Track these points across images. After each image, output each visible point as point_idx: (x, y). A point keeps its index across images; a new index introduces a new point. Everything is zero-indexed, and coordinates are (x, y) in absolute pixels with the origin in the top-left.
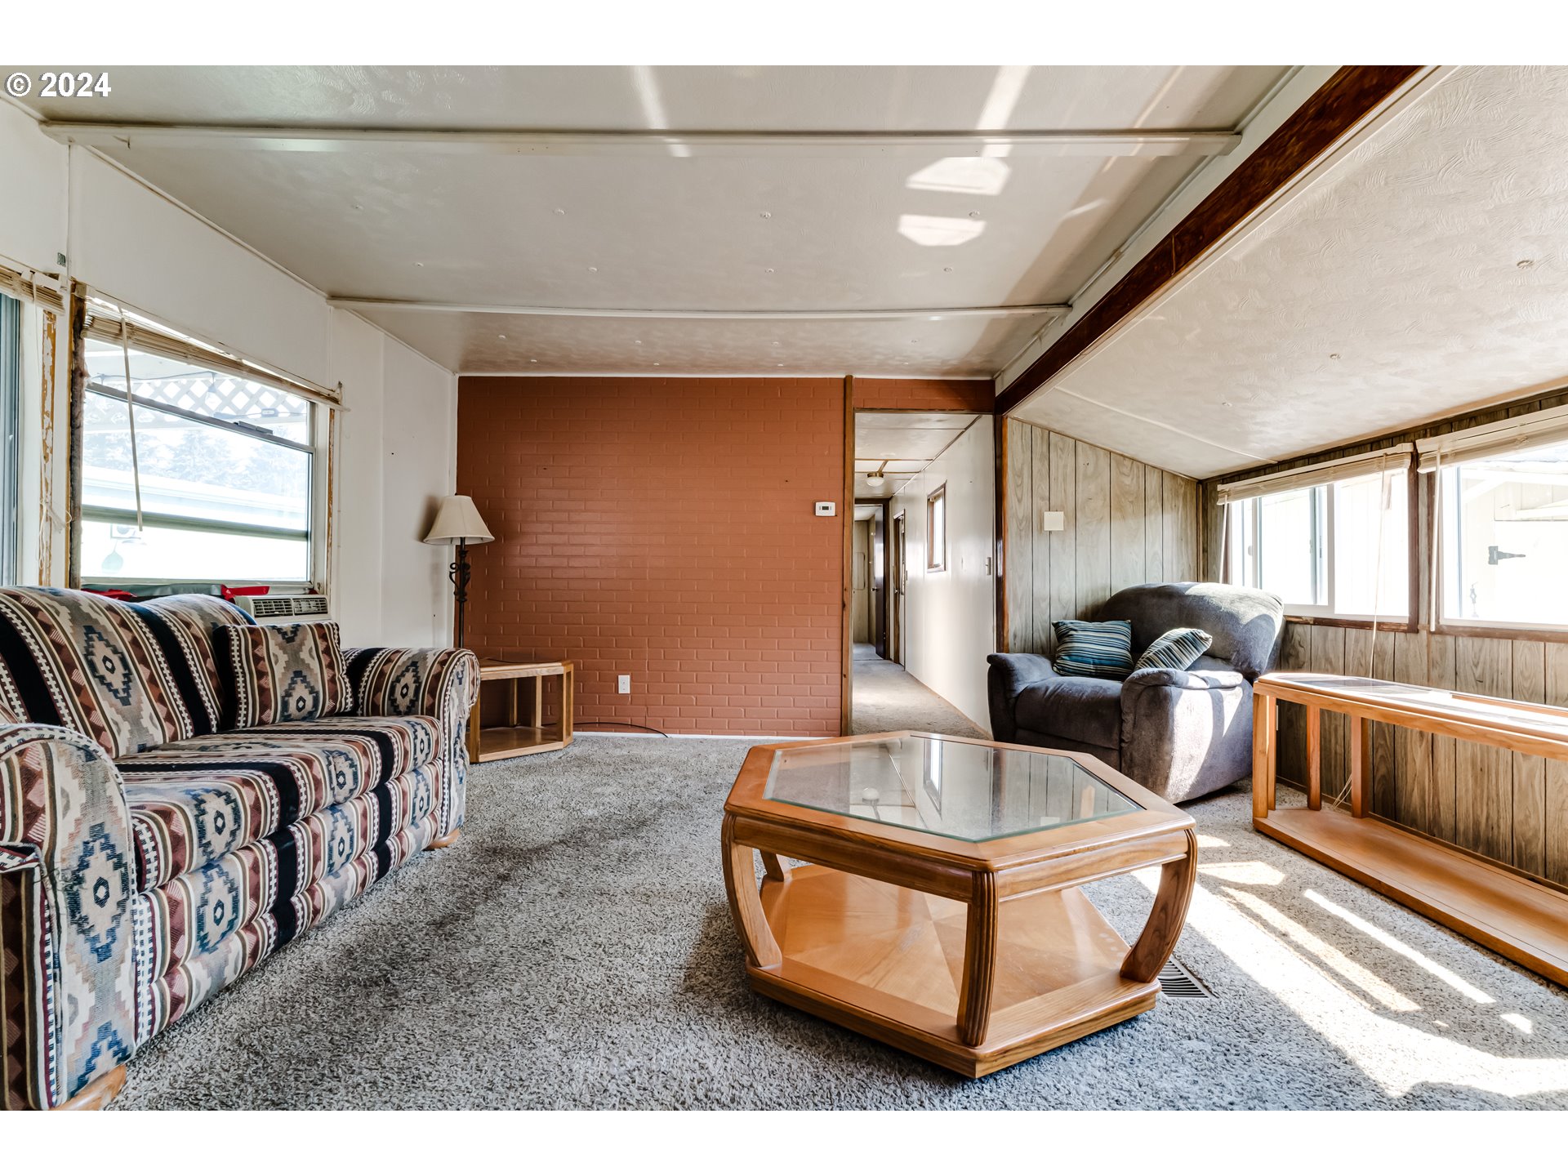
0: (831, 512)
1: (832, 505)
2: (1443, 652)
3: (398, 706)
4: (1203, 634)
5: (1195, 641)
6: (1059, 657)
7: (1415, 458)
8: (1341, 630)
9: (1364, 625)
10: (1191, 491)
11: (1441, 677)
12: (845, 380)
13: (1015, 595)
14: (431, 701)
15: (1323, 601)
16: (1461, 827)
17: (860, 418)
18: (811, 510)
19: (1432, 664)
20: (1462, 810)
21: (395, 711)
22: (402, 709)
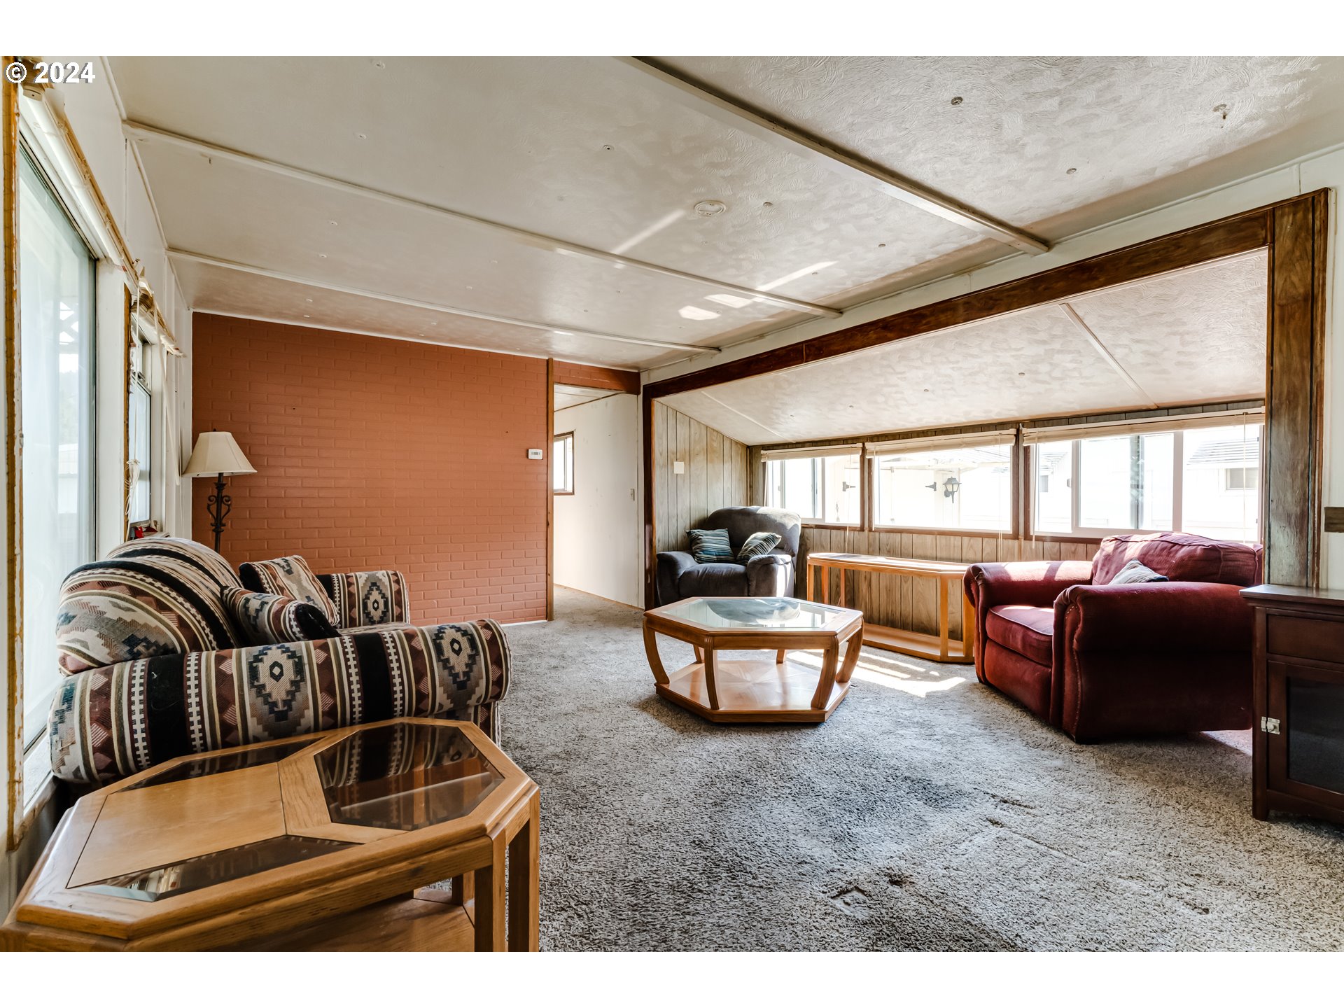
0: (540, 457)
1: (540, 451)
2: (874, 539)
3: (372, 618)
4: (777, 536)
5: (774, 539)
6: (696, 552)
7: (864, 450)
8: (829, 531)
9: (844, 528)
10: (742, 451)
11: (873, 551)
12: (548, 361)
13: (659, 514)
14: (400, 610)
15: (819, 515)
16: (881, 617)
17: (557, 387)
18: (524, 454)
19: (869, 545)
20: (882, 609)
21: (370, 621)
22: (376, 618)
